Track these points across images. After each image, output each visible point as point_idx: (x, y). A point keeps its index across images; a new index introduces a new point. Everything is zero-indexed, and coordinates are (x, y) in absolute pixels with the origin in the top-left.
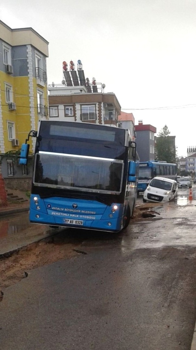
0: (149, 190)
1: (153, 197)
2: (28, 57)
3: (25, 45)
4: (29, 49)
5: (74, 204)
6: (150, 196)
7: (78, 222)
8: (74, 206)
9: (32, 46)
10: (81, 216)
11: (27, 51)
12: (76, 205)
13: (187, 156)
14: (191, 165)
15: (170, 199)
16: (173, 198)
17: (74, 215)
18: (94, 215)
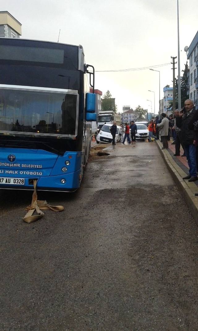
0: (101, 134)
1: (105, 140)
2: (5, 34)
3: (3, 25)
4: (6, 28)
5: (11, 156)
6: (102, 138)
7: (18, 181)
8: (11, 158)
9: (8, 26)
10: (21, 173)
11: (5, 29)
12: (13, 156)
13: (123, 113)
14: (126, 119)
15: (117, 141)
16: (119, 140)
17: (11, 172)
18: (41, 170)
